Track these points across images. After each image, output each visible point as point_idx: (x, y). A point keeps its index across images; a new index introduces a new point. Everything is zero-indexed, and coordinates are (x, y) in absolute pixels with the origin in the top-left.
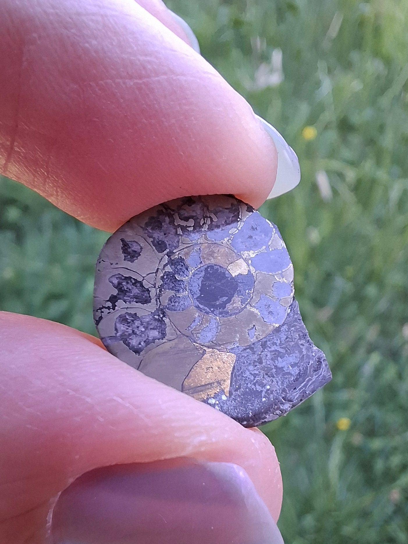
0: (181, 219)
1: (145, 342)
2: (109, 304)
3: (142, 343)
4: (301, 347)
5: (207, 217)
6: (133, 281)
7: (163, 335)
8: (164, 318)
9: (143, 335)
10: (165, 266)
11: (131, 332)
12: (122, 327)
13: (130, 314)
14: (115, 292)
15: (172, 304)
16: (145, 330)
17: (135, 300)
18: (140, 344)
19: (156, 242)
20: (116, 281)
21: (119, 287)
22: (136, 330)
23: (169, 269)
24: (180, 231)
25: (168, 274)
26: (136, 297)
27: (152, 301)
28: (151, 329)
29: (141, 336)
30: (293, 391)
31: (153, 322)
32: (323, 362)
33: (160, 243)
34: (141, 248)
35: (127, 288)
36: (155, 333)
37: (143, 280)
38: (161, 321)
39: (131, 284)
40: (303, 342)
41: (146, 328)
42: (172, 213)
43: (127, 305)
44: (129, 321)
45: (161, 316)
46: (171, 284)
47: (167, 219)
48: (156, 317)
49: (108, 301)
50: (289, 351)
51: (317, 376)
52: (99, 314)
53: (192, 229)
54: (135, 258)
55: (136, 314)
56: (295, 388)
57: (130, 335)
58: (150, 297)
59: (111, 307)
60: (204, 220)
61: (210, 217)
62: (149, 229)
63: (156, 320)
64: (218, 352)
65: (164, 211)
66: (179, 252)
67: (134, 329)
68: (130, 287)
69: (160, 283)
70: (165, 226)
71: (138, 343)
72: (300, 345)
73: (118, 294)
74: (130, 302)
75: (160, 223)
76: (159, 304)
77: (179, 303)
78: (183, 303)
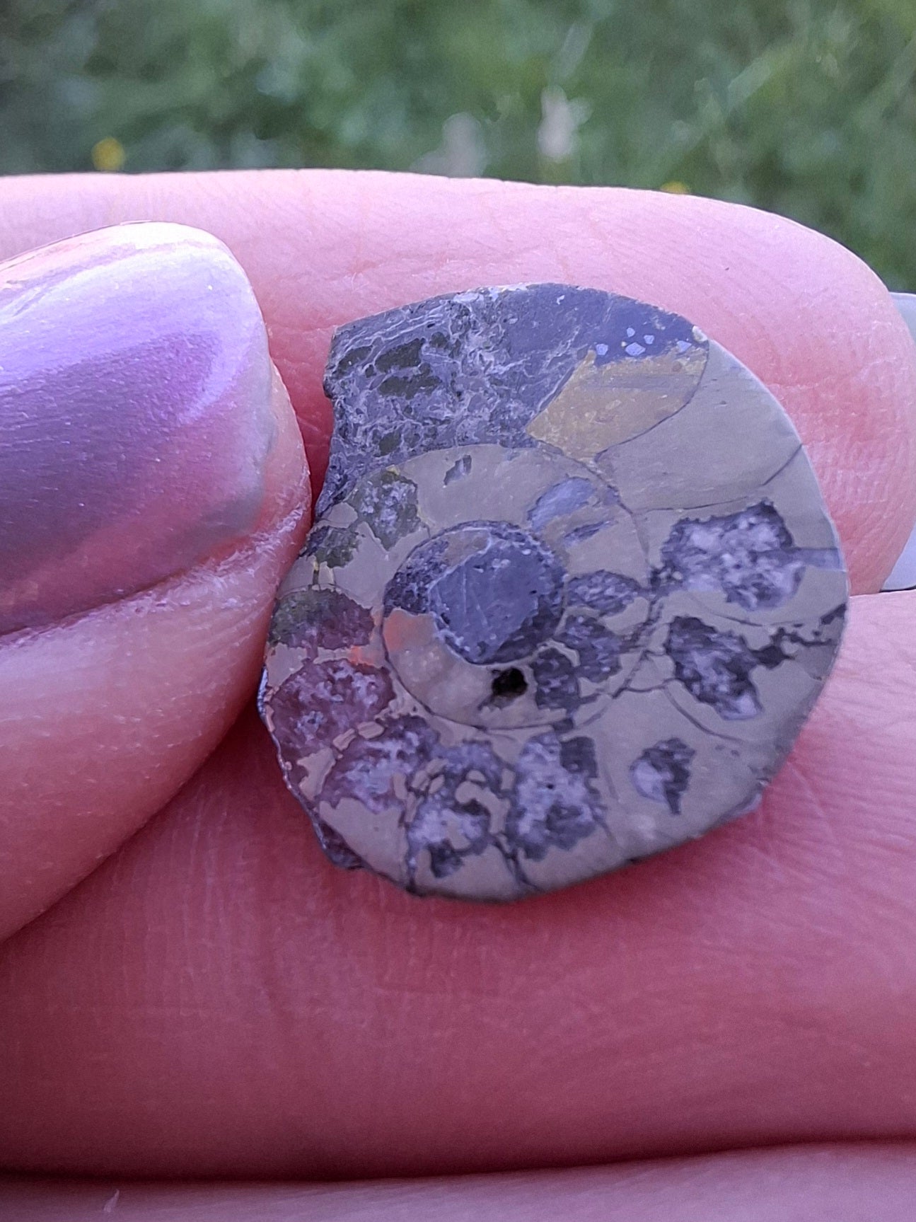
0: (487, 812)
1: (735, 527)
2: (788, 647)
3: (743, 524)
4: (364, 409)
5: (418, 793)
6: (696, 686)
7: (681, 528)
8: (660, 566)
9: (733, 542)
10: (592, 698)
11: (763, 561)
12: (780, 579)
13: (744, 602)
14: (759, 674)
15: (621, 595)
16: (721, 554)
17: (713, 636)
18: (751, 526)
19: (586, 773)
20: (745, 702)
21: (742, 684)
22: (746, 561)
23: (587, 686)
24: (507, 779)
25: (594, 676)
26: (708, 644)
27: (670, 620)
28: (705, 552)
29: (740, 544)
30: (436, 322)
31: (694, 568)
32: (337, 363)
33: (575, 767)
34: (633, 768)
35: (721, 673)
36: (700, 538)
37: (667, 681)
38: (671, 564)
39: (705, 682)
40: (353, 419)
41: (717, 558)
42: (503, 839)
43: (739, 630)
44: (754, 590)
45: (663, 575)
46: (600, 647)
47: (525, 827)
48: (677, 576)
49: (787, 657)
50: (398, 406)
51: (366, 338)
52: (827, 632)
53: (474, 775)
54: (664, 747)
55: (729, 600)
56: (430, 326)
57: (767, 554)
58: (671, 632)
59: (785, 637)
60: (428, 788)
61: (410, 789)
62: (587, 816)
63: (684, 571)
64: (564, 448)
65: (521, 854)
66: (537, 722)
67: (750, 565)
68: (712, 678)
69: (626, 660)
70: (539, 808)
71: (755, 530)
72: (366, 412)
73: (753, 666)
74: (730, 635)
75: (549, 823)
76: (656, 607)
77: (602, 592)
78: (590, 587)
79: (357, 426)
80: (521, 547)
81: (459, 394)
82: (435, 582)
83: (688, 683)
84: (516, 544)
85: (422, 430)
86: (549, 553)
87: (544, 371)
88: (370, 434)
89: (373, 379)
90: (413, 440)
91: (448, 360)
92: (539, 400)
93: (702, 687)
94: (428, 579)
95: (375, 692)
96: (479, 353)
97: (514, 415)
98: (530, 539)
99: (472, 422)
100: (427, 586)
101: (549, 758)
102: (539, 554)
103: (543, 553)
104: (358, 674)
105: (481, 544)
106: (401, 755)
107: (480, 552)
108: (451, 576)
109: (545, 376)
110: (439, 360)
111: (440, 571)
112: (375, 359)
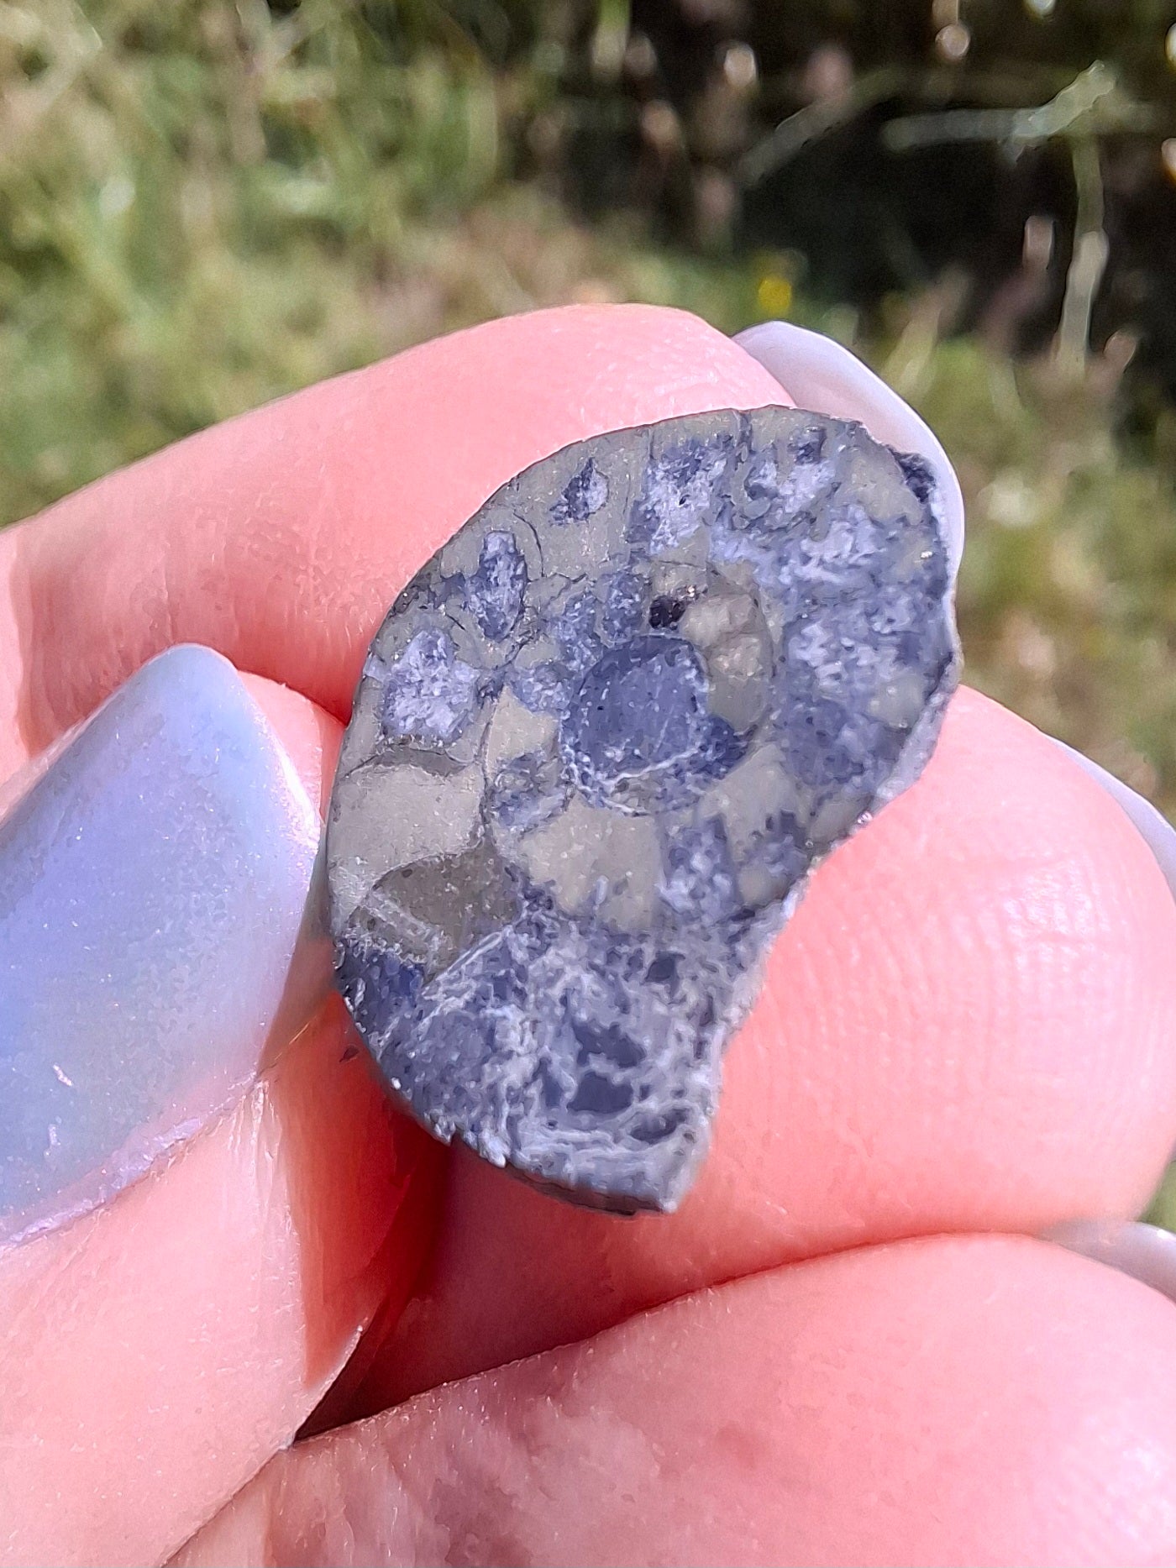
4: (672, 1039)
6: (519, 572)
7: (454, 736)
10: (602, 579)
14: (471, 570)
15: (531, 680)
16: (440, 697)
17: (484, 616)
18: (405, 719)
19: (642, 508)
20: (495, 549)
21: (487, 564)
22: (426, 684)
25: (589, 602)
26: (490, 609)
27: (507, 641)
28: (449, 703)
29: (422, 702)
31: (464, 690)
33: (649, 516)
35: (496, 578)
36: (445, 720)
37: (538, 581)
38: (477, 699)
39: (512, 573)
40: (687, 1030)
41: (444, 693)
42: (745, 456)
43: (463, 616)
44: (435, 653)
45: (489, 690)
46: (572, 630)
47: (719, 468)
49: (445, 580)
52: (410, 597)
54: (571, 521)
58: (511, 629)
59: (438, 600)
62: (662, 468)
63: (473, 689)
67: (426, 678)
68: (503, 578)
70: (698, 484)
71: (405, 713)
73: (471, 579)
74: (472, 613)
75: (697, 465)
76: (510, 658)
77: (543, 689)
78: (551, 697)
79: (689, 1017)
80: (588, 766)
81: (564, 1001)
82: (686, 755)
83: (524, 577)
84: (591, 771)
85: (621, 968)
86: (568, 749)
87: (475, 985)
88: (678, 996)
89: (646, 1079)
90: (635, 961)
91: (556, 1058)
92: (495, 948)
93: (515, 570)
94: (693, 761)
95: (803, 637)
96: (520, 1050)
97: (524, 939)
98: (577, 773)
99: (567, 952)
100: (696, 752)
101: (667, 530)
102: (577, 751)
103: (572, 752)
104: (813, 664)
105: (623, 786)
106: (806, 559)
107: (628, 775)
108: (667, 756)
109: (476, 978)
110: (564, 1064)
111: (676, 765)
112: (629, 1111)
